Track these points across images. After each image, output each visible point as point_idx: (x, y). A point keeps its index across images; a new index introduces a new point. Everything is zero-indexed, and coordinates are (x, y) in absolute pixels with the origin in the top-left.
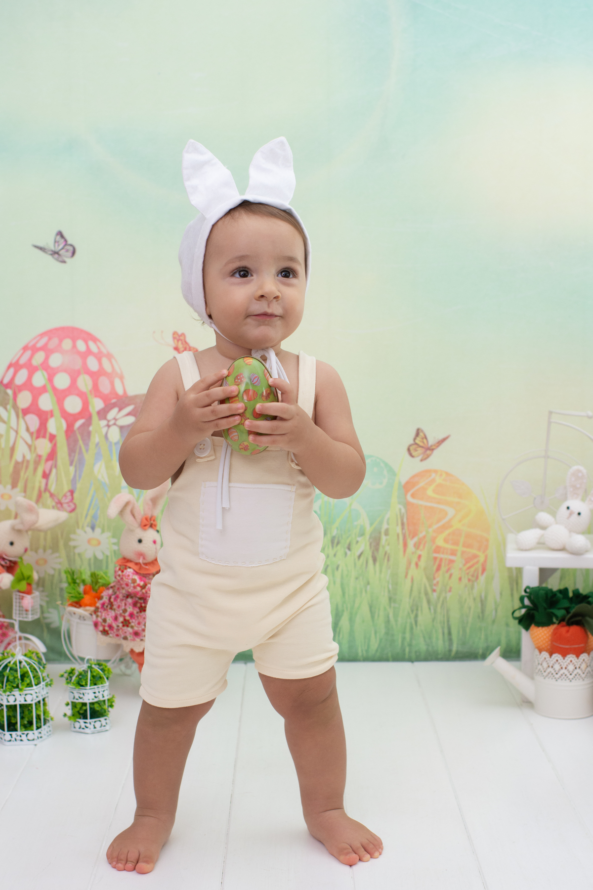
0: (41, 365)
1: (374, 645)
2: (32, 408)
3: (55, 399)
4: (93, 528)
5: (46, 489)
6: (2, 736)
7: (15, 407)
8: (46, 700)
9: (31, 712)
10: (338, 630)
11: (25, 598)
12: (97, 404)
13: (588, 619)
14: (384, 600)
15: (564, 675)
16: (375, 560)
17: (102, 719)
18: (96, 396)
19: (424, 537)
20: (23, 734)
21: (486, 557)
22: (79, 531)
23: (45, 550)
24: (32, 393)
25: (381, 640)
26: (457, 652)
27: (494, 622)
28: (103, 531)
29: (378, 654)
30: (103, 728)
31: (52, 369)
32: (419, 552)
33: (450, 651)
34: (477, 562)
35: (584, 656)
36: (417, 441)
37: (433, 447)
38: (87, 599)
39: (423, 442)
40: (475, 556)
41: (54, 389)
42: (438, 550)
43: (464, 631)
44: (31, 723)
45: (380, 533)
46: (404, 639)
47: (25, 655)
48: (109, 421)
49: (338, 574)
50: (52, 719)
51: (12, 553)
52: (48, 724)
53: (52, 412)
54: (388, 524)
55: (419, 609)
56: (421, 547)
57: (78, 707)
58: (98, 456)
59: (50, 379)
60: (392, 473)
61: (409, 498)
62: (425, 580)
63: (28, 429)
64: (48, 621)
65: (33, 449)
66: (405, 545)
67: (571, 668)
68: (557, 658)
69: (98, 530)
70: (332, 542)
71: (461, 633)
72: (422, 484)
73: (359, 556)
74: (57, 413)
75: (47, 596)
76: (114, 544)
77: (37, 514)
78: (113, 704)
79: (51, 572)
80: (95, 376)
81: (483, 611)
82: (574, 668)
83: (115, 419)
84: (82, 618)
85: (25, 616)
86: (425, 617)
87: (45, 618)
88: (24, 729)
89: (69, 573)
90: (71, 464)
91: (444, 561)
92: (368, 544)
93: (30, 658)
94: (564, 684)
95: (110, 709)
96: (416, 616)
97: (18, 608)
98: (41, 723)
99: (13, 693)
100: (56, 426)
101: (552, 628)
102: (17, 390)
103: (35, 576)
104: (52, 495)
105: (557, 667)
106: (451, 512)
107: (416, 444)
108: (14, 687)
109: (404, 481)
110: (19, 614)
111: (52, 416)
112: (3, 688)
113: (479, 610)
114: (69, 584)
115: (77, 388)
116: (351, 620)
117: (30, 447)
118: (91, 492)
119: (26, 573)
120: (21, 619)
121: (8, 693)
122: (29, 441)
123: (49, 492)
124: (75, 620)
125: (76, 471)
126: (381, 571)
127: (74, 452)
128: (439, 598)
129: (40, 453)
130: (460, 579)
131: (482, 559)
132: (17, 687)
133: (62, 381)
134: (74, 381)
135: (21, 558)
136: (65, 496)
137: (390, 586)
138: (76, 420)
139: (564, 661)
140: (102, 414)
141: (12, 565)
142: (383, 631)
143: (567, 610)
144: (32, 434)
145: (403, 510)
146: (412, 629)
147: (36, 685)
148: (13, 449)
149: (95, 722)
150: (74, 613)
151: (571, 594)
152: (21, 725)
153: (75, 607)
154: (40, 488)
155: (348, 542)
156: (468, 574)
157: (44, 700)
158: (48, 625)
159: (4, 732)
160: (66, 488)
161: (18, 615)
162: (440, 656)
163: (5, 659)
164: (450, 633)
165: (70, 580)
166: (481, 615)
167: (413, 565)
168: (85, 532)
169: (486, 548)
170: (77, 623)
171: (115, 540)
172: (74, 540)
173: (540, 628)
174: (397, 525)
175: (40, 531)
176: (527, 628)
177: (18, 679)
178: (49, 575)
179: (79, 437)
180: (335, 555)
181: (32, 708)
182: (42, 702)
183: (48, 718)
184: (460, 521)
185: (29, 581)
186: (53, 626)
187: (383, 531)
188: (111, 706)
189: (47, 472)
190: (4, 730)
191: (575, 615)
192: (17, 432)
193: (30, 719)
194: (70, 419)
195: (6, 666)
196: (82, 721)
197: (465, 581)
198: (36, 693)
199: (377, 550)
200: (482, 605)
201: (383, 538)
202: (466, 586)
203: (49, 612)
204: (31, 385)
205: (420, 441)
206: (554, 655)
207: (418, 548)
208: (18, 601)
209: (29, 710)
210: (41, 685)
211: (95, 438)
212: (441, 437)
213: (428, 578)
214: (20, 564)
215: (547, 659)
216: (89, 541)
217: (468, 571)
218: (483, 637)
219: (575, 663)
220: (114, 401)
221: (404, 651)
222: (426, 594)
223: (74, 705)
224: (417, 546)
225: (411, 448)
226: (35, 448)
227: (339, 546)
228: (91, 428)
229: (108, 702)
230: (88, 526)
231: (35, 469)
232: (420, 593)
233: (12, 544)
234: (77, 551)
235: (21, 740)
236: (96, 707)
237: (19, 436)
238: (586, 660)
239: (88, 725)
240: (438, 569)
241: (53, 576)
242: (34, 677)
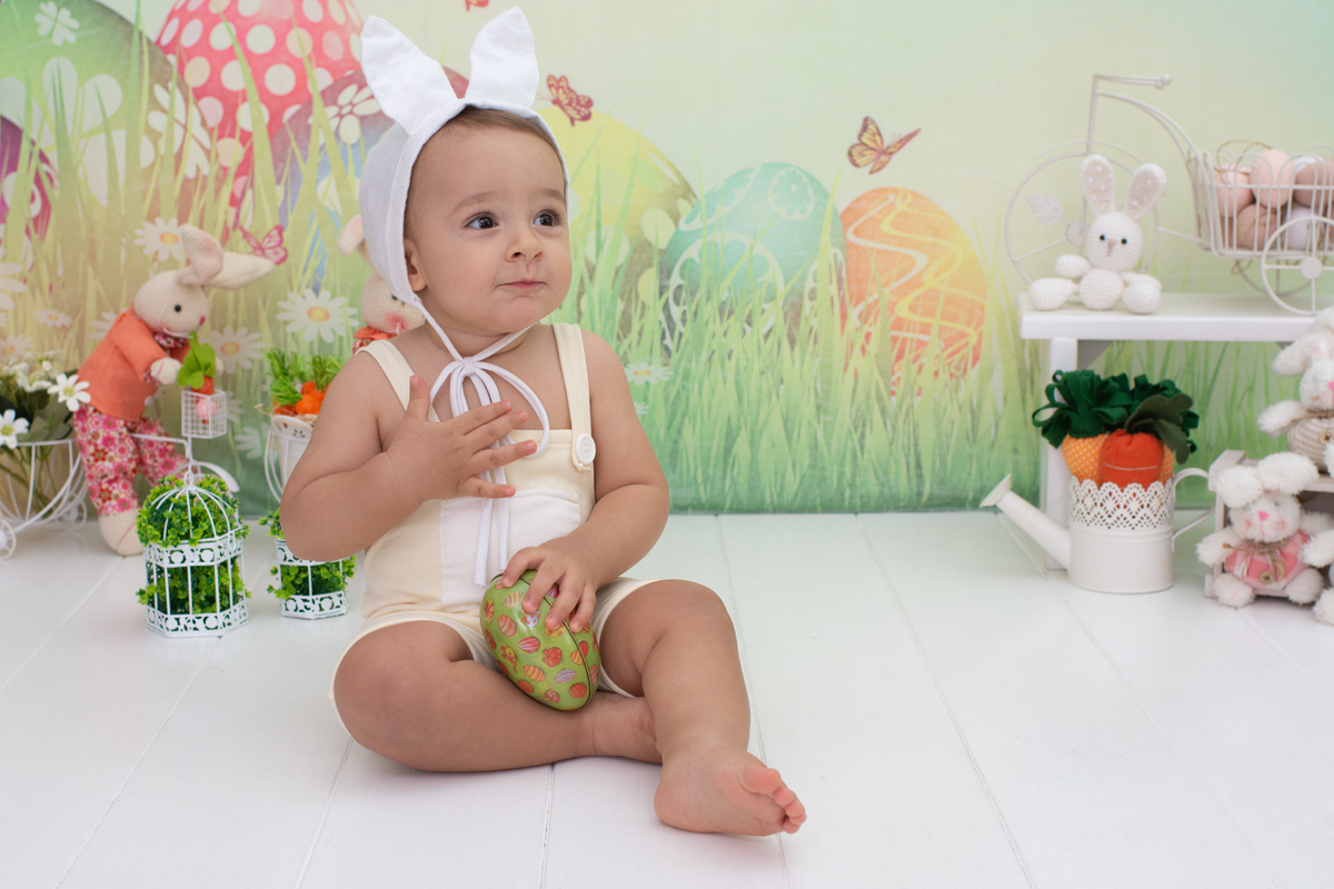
0: (225, 12)
1: (792, 485)
2: (212, 88)
3: (249, 71)
4: (316, 291)
5: (236, 225)
6: (163, 623)
7: (182, 84)
8: (237, 561)
9: (213, 580)
10: (731, 460)
11: (201, 401)
12: (320, 79)
13: (1163, 422)
14: (808, 410)
15: (1122, 519)
16: (792, 342)
17: (334, 595)
18: (318, 65)
19: (876, 302)
20: (199, 618)
21: (980, 335)
22: (293, 296)
23: (235, 330)
24: (209, 60)
25: (802, 480)
26: (931, 497)
27: (992, 446)
28: (333, 296)
29: (798, 501)
30: (334, 610)
31: (245, 19)
32: (867, 328)
33: (919, 494)
34: (965, 345)
35: (1156, 486)
36: (864, 140)
37: (892, 150)
38: (307, 401)
39: (875, 141)
40: (963, 335)
41: (248, 53)
42: (899, 324)
43: (943, 461)
44: (211, 600)
45: (801, 296)
46: (841, 474)
47: (201, 486)
48: (341, 108)
49: (730, 366)
50: (247, 594)
51: (179, 325)
52: (241, 603)
53: (244, 92)
54: (815, 281)
55: (868, 424)
56: (871, 319)
57: (293, 573)
58: (324, 168)
59: (241, 37)
60: (822, 193)
61: (851, 237)
62: (877, 376)
63: (204, 123)
64: (242, 447)
65: (213, 155)
66: (844, 316)
67: (1134, 505)
68: (1110, 490)
69: (325, 294)
70: (721, 312)
71: (938, 464)
72: (872, 213)
73: (767, 336)
74: (253, 94)
75: (241, 406)
76: (352, 317)
77: (221, 258)
78: (353, 570)
79: (248, 365)
80: (317, 31)
81: (974, 428)
82: (1139, 506)
83: (352, 104)
84: (298, 434)
85: (201, 431)
86: (877, 438)
87: (237, 443)
88: (199, 610)
89: (277, 358)
90: (278, 181)
91: (909, 343)
92: (781, 314)
93: (209, 489)
94: (1121, 534)
95: (347, 579)
96: (863, 436)
97: (190, 418)
98: (229, 600)
99: (179, 547)
100: (251, 116)
101: (1102, 439)
102: (186, 56)
103: (219, 365)
104: (246, 235)
105: (1110, 505)
106: (921, 259)
107: (863, 144)
108: (182, 538)
109: (841, 208)
110: (193, 428)
111: (245, 99)
112: (162, 538)
113: (969, 426)
114: (277, 377)
115: (287, 52)
116: (753, 444)
117: (208, 152)
118: (313, 229)
119: (203, 360)
120: (195, 436)
121: (171, 548)
122: (207, 143)
123: (242, 229)
124: (286, 436)
125: (286, 194)
126: (803, 361)
127: (284, 161)
128: (900, 406)
129: (225, 164)
130: (936, 373)
131: (973, 339)
132: (187, 536)
133: (261, 40)
134: (281, 40)
135: (194, 333)
136: (268, 235)
137: (819, 386)
138: (285, 107)
139: (1122, 494)
140: (330, 96)
141: (180, 346)
142: (807, 461)
143: (1128, 407)
144: (210, 131)
145: (841, 257)
146: (855, 457)
147: (219, 534)
148: (179, 157)
149: (322, 599)
150: (286, 425)
151: (1132, 385)
152: (193, 603)
153: (287, 414)
154: (226, 222)
155: (747, 311)
156: (949, 364)
157: (233, 560)
158: (243, 455)
159: (165, 616)
160: (270, 223)
161: (190, 430)
162: (902, 504)
163: (165, 491)
164: (919, 466)
165: (277, 370)
166: (971, 435)
167: (857, 350)
168: (304, 297)
169: (981, 321)
170: (291, 442)
171: (354, 311)
172: (284, 311)
173: (1081, 440)
174: (831, 282)
175: (225, 288)
176: (1056, 442)
177: (188, 524)
178: (243, 370)
179: (292, 136)
180: (725, 334)
181: (213, 574)
182: (230, 566)
183: (239, 593)
184: (936, 275)
185: (207, 373)
186: (250, 456)
187: (806, 292)
188: (349, 573)
189: (238, 195)
190: (166, 613)
191: (1141, 416)
192: (185, 128)
193: (210, 592)
194: (275, 105)
195: (168, 502)
196: (299, 598)
197: (944, 376)
198: (220, 547)
199: (797, 324)
200: (973, 417)
201: (807, 304)
202: (946, 386)
203: (244, 433)
204: (209, 46)
205: (870, 139)
206: (1105, 485)
207: (865, 322)
208: (189, 405)
209: (207, 576)
210: (228, 534)
211: (319, 137)
212: (904, 133)
213: (882, 373)
214: (192, 344)
215: (1092, 492)
216: (310, 313)
217: (949, 360)
218: (974, 471)
219: (1142, 498)
220: (349, 73)
221: (842, 494)
222: (879, 399)
223: (286, 571)
224: (864, 318)
225: (854, 152)
226: (217, 156)
227: (733, 318)
228: (311, 120)
229: (344, 567)
230: (307, 287)
231: (218, 191)
232: (868, 397)
233: (178, 309)
234: (290, 329)
235: (195, 629)
236: (324, 573)
237: (188, 135)
238: (1159, 493)
239: (309, 605)
240: (900, 356)
241: (250, 371)
242: (215, 522)
